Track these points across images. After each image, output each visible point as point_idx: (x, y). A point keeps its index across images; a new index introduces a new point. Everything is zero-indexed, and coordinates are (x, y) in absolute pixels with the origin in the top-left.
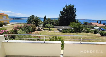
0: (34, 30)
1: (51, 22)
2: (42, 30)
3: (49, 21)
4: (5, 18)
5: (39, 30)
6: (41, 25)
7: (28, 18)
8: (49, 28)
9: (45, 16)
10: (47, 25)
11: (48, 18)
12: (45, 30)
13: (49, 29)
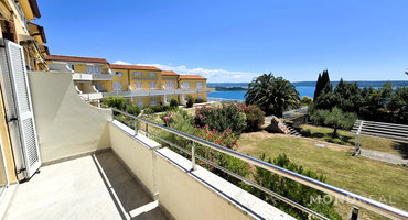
0: (253, 126)
1: (362, 100)
2: (287, 131)
3: (347, 97)
4: (199, 86)
5: (273, 129)
6: (292, 112)
7: (250, 85)
8: (331, 130)
9: (326, 74)
10: (322, 112)
11: (341, 83)
12: (306, 134)
13: (335, 135)
